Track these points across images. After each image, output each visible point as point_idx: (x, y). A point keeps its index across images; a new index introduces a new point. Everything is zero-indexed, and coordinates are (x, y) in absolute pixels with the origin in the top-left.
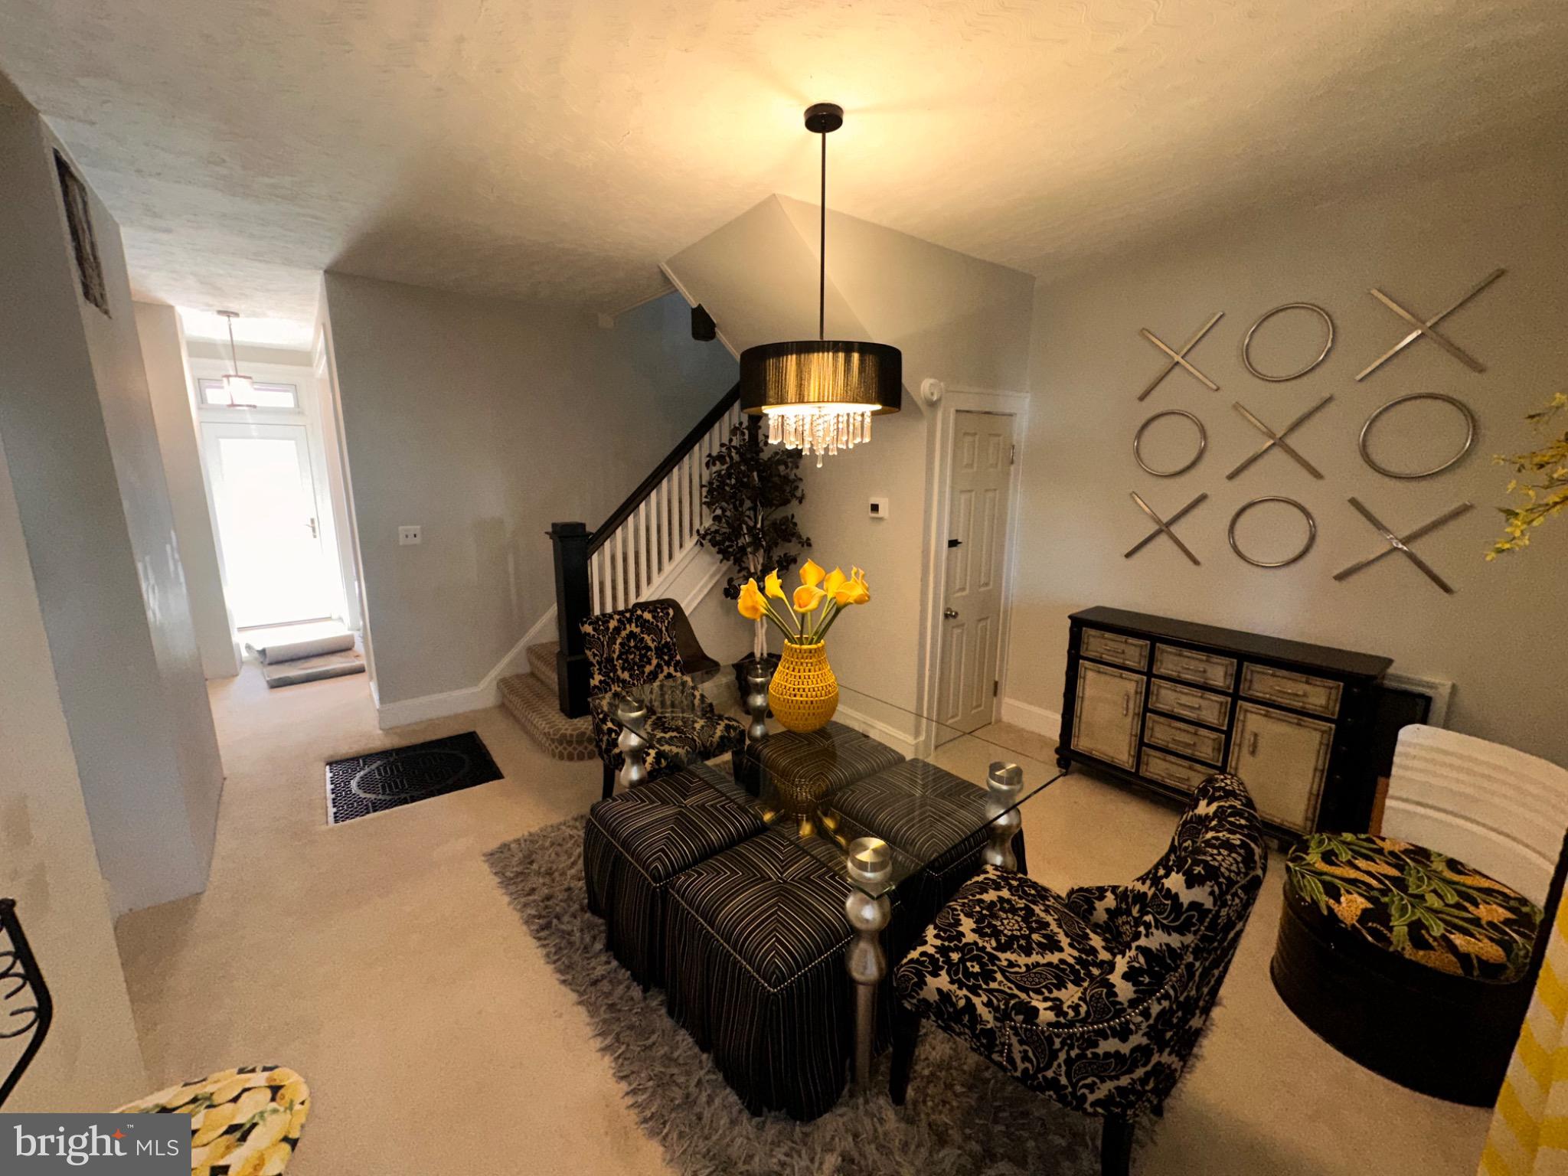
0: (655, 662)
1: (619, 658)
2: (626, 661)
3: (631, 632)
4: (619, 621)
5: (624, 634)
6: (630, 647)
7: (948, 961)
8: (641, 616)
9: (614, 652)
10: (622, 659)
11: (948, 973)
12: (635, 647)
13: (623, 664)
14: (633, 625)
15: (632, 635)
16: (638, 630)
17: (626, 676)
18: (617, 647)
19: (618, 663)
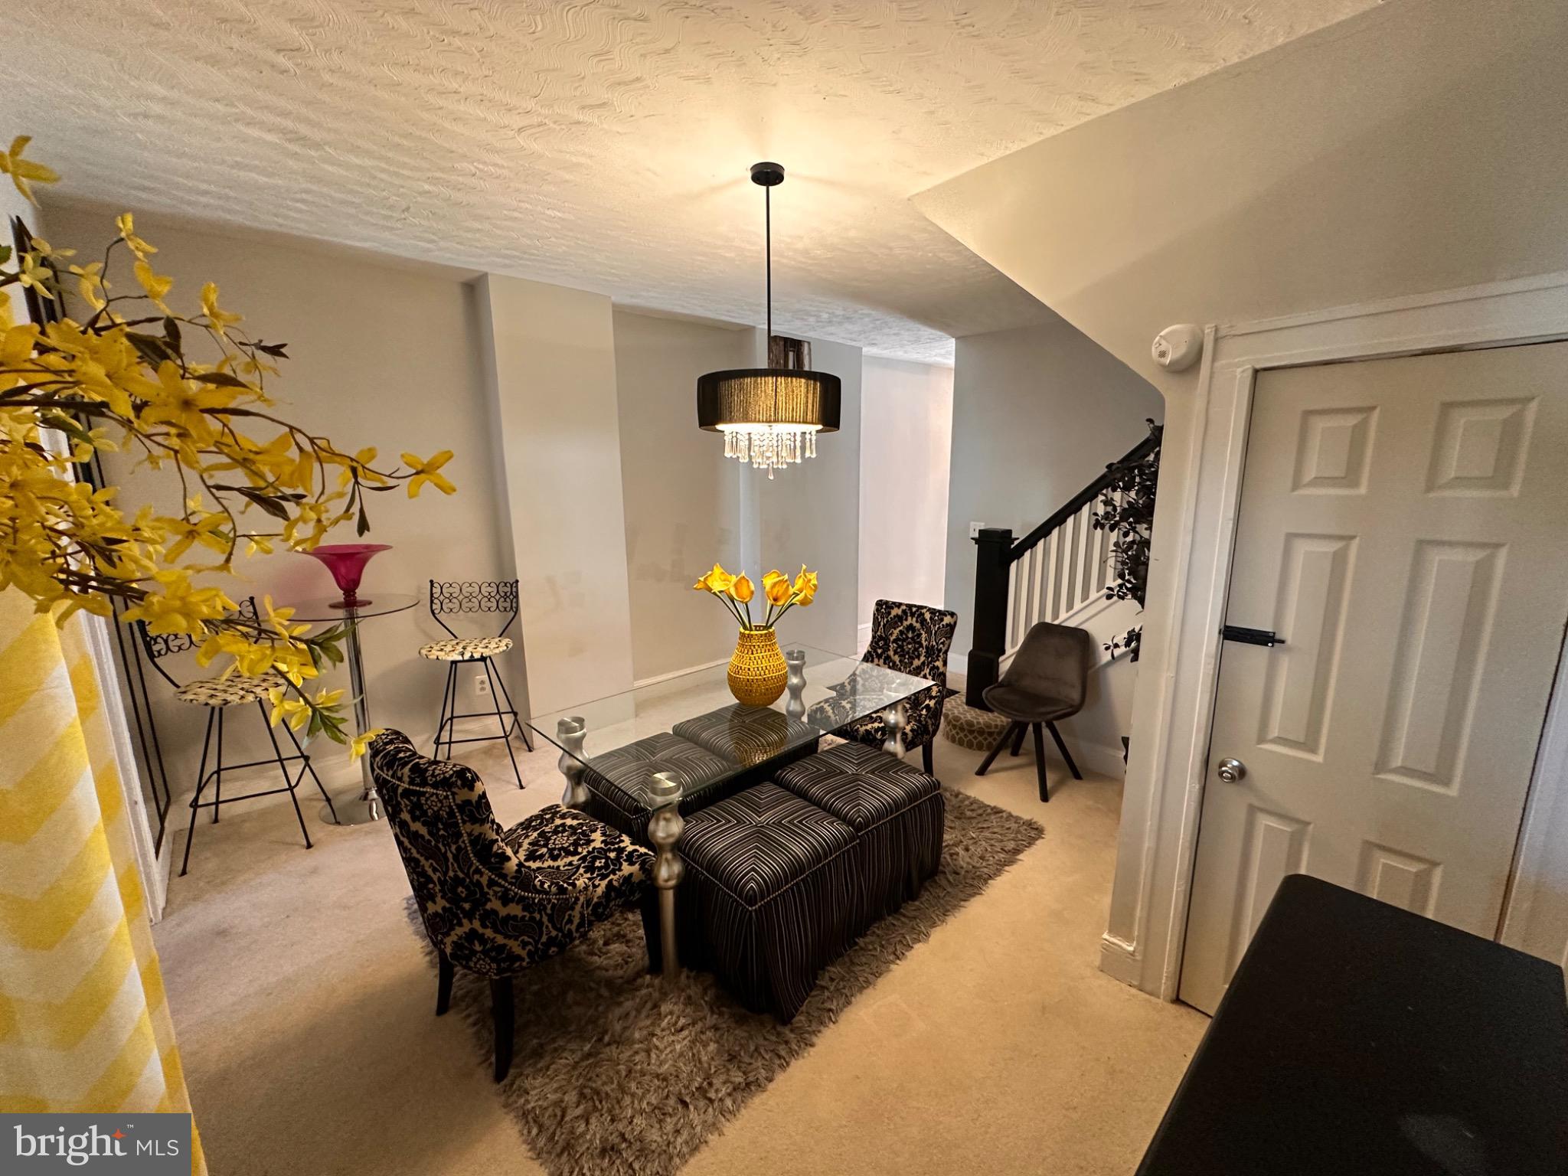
0: (922, 659)
1: (895, 641)
2: (899, 646)
3: (911, 625)
4: (904, 611)
5: (906, 623)
6: (907, 637)
7: (610, 850)
8: (923, 614)
9: (891, 634)
10: (897, 644)
11: (601, 848)
12: (912, 638)
13: (897, 648)
14: (914, 619)
15: (911, 627)
16: (918, 626)
17: (896, 658)
18: (896, 632)
19: (893, 646)
